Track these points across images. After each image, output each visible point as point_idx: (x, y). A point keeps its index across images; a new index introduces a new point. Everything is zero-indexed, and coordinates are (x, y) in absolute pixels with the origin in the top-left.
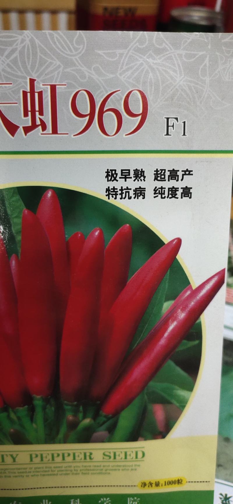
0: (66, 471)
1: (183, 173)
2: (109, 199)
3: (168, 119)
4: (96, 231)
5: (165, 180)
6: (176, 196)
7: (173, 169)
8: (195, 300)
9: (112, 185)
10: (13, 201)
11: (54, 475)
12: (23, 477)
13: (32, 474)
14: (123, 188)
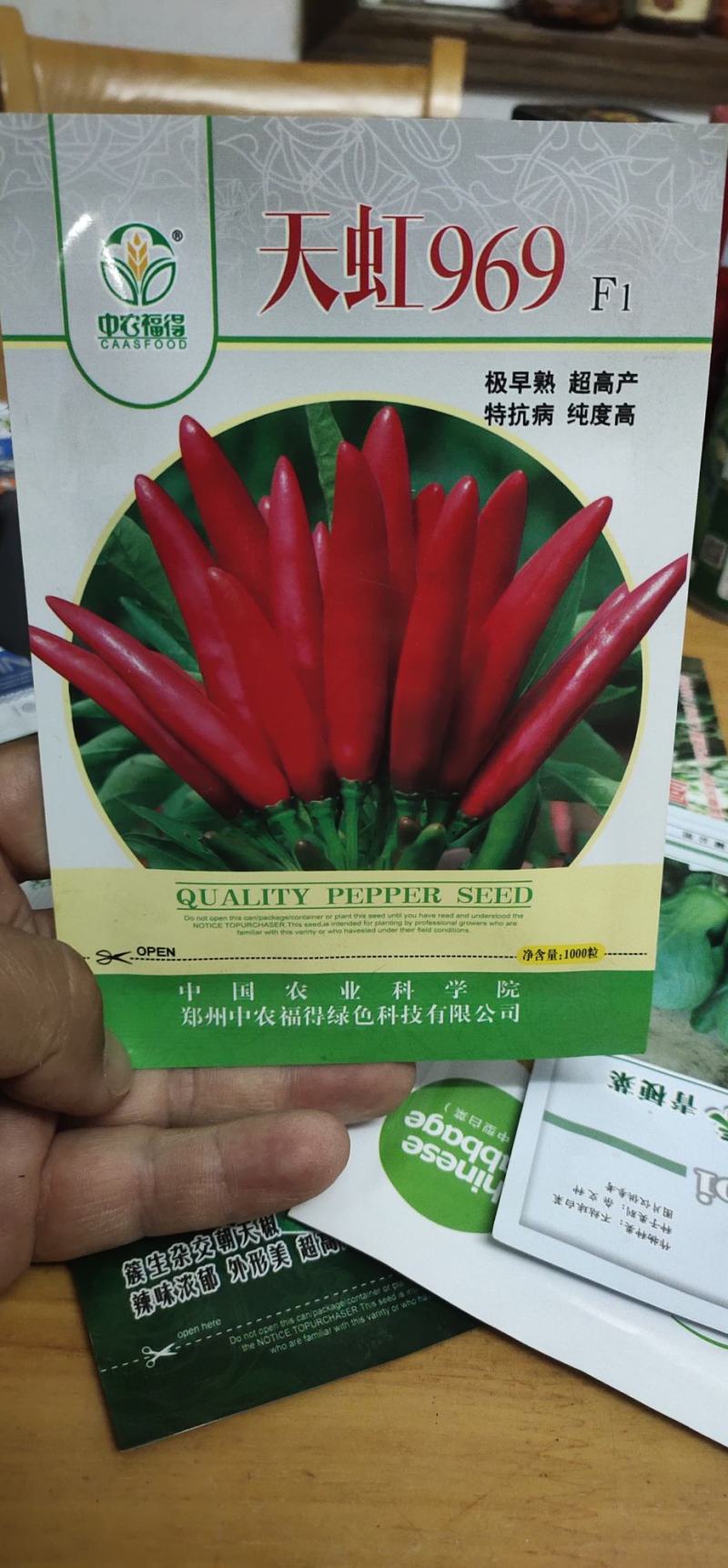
0: (391, 923)
1: (621, 378)
2: (490, 424)
3: (598, 280)
4: (465, 481)
5: (589, 392)
6: (607, 421)
7: (604, 372)
8: (632, 612)
9: (496, 399)
10: (323, 427)
11: (369, 931)
12: (314, 933)
13: (330, 928)
14: (516, 406)
